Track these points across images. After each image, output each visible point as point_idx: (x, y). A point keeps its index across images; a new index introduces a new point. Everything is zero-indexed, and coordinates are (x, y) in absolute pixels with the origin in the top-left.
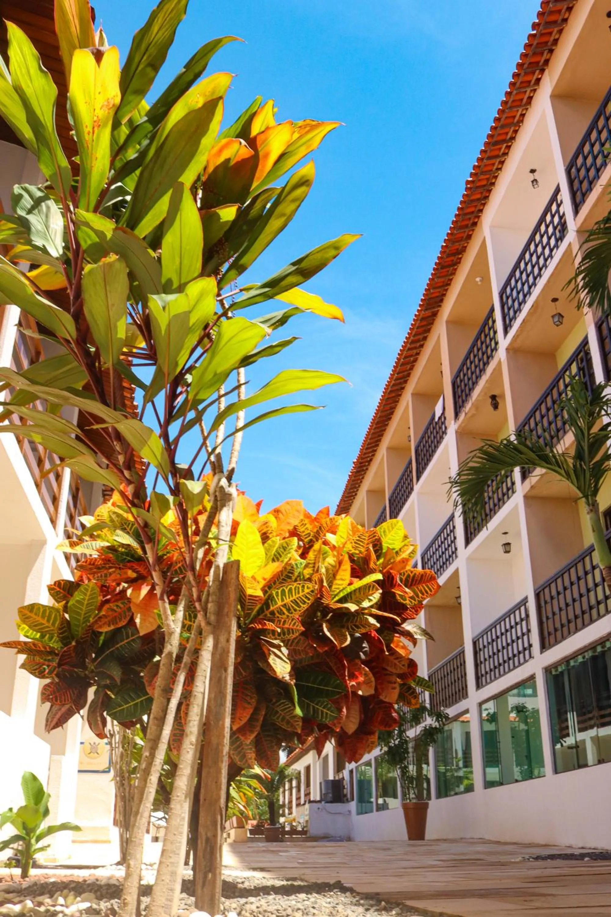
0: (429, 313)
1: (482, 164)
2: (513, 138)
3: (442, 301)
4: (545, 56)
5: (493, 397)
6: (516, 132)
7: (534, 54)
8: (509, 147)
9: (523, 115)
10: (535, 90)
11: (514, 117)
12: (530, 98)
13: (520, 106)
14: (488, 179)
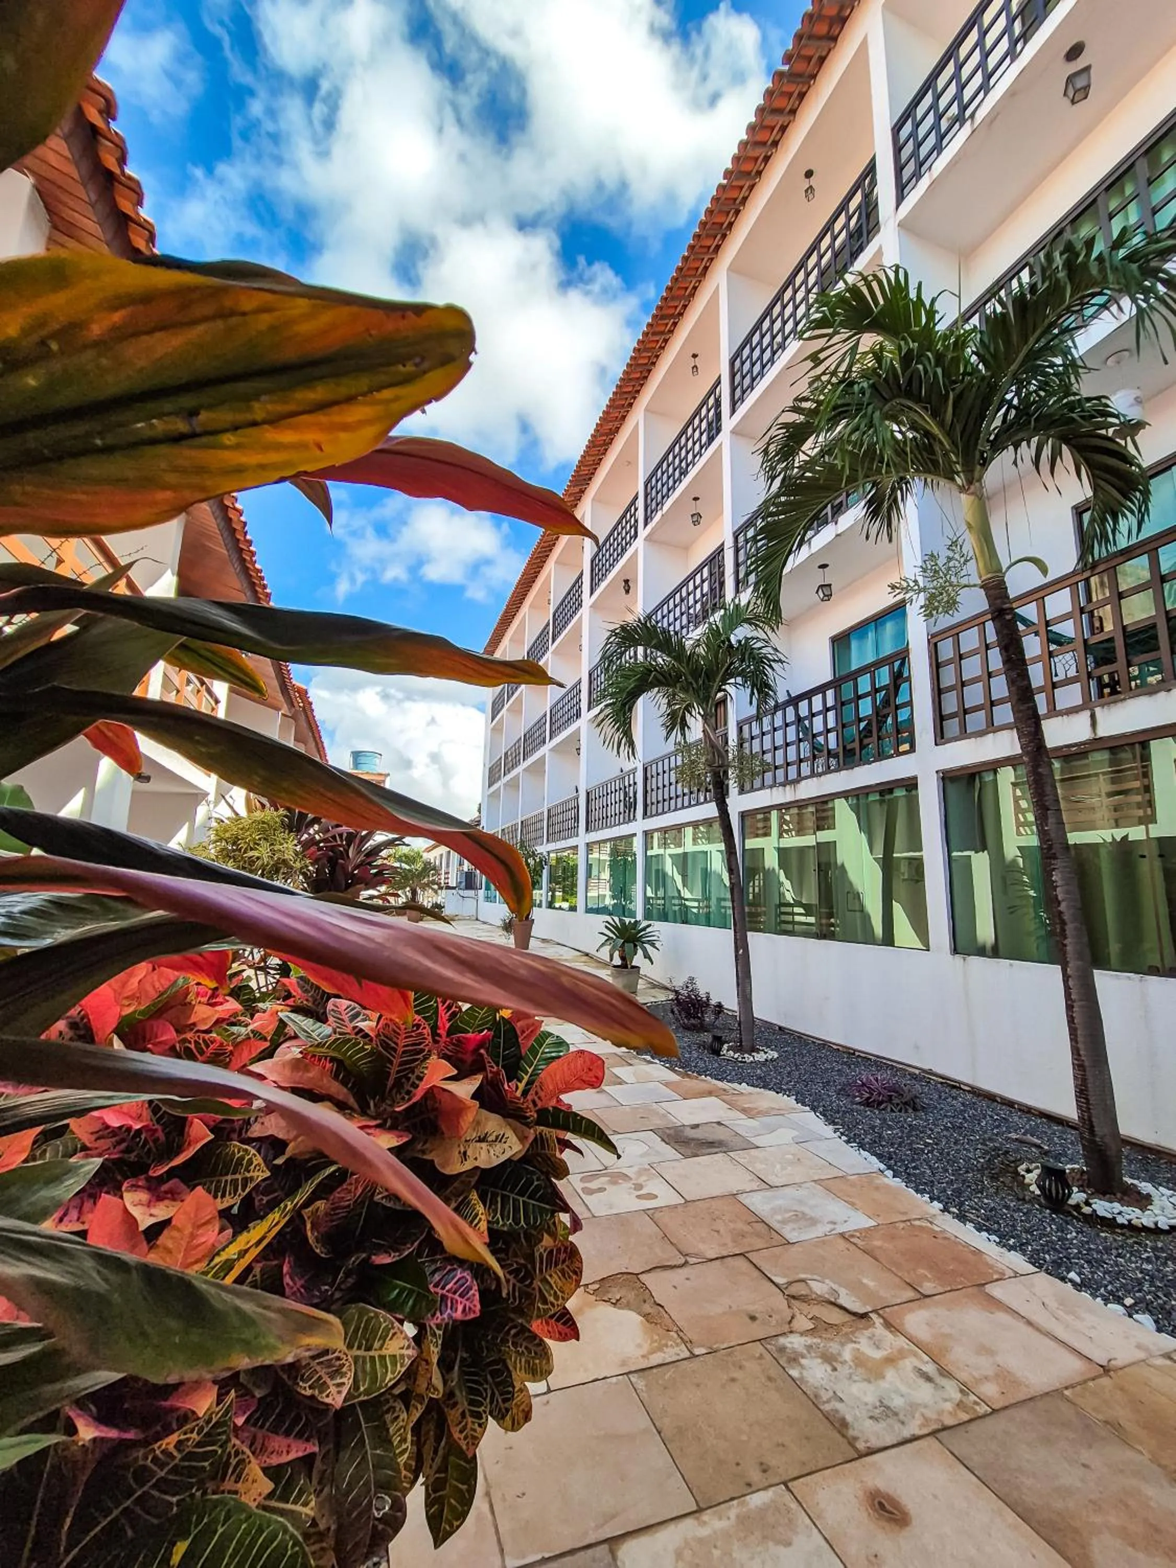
0: (577, 489)
1: (646, 339)
2: (681, 314)
3: (590, 479)
4: (731, 218)
5: (627, 581)
6: (685, 307)
7: (720, 212)
8: (675, 324)
9: (695, 288)
10: (712, 259)
11: (686, 288)
12: (706, 268)
13: (695, 276)
14: (649, 357)
